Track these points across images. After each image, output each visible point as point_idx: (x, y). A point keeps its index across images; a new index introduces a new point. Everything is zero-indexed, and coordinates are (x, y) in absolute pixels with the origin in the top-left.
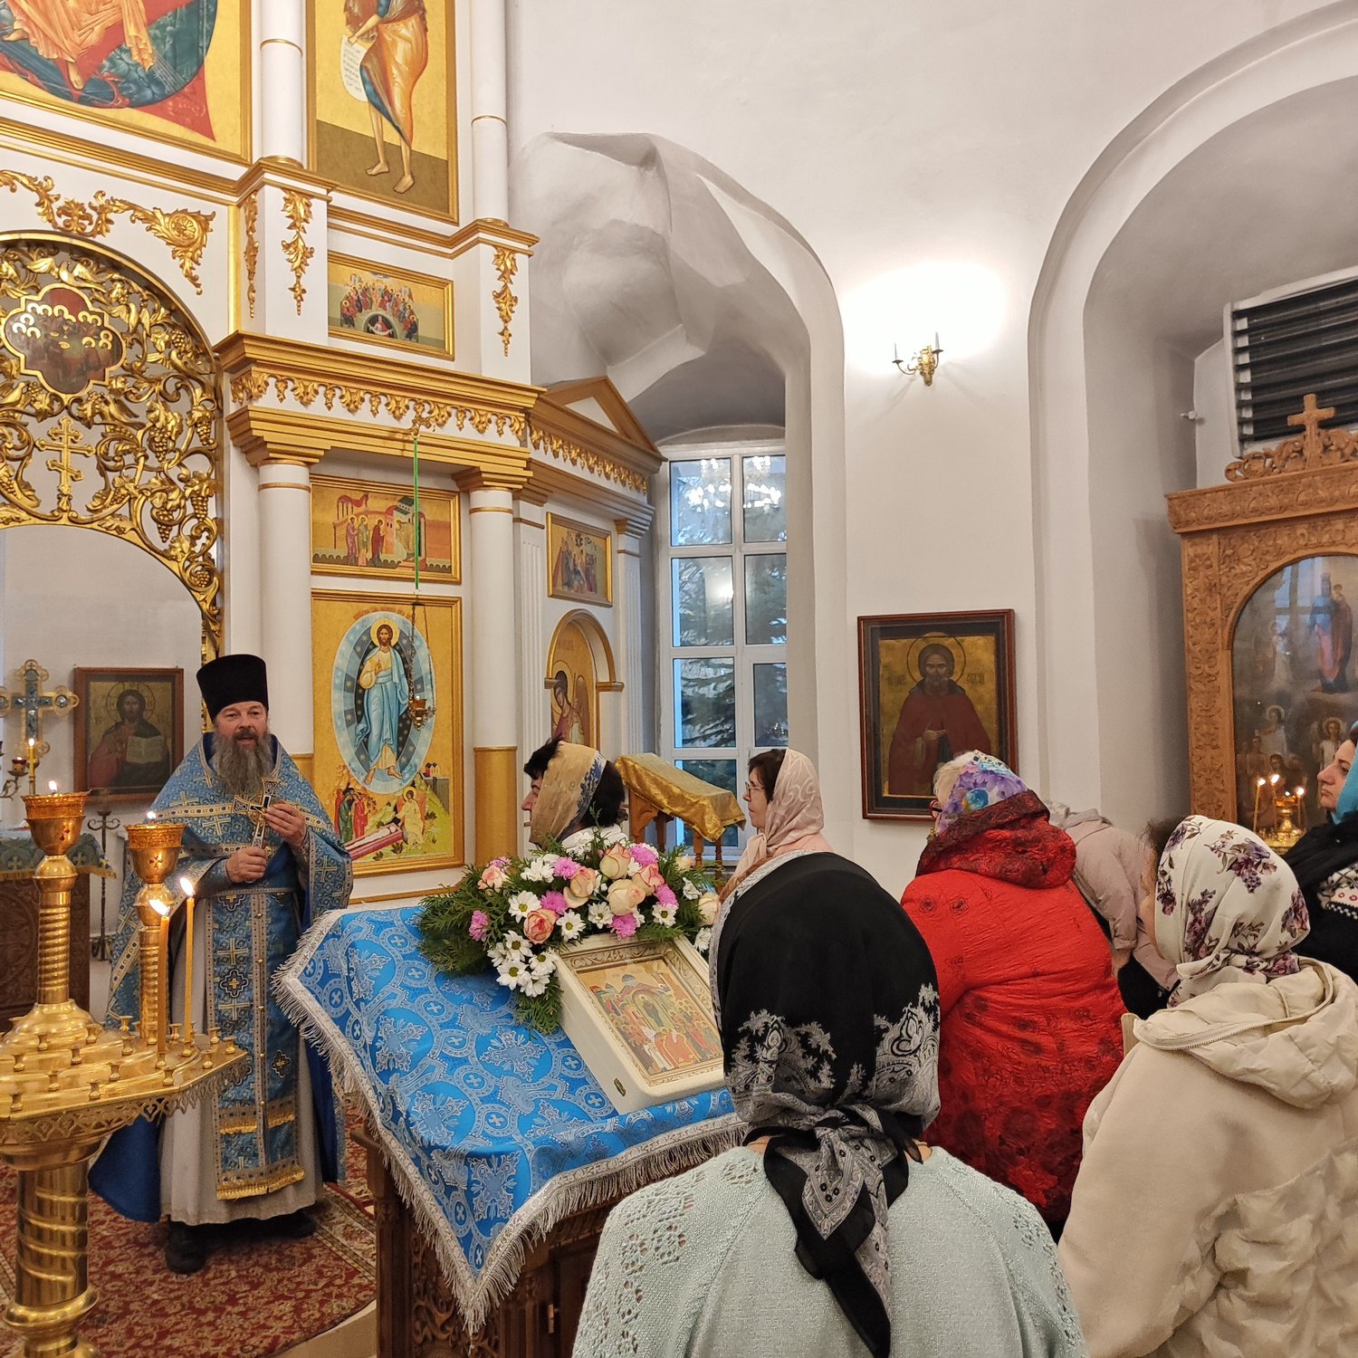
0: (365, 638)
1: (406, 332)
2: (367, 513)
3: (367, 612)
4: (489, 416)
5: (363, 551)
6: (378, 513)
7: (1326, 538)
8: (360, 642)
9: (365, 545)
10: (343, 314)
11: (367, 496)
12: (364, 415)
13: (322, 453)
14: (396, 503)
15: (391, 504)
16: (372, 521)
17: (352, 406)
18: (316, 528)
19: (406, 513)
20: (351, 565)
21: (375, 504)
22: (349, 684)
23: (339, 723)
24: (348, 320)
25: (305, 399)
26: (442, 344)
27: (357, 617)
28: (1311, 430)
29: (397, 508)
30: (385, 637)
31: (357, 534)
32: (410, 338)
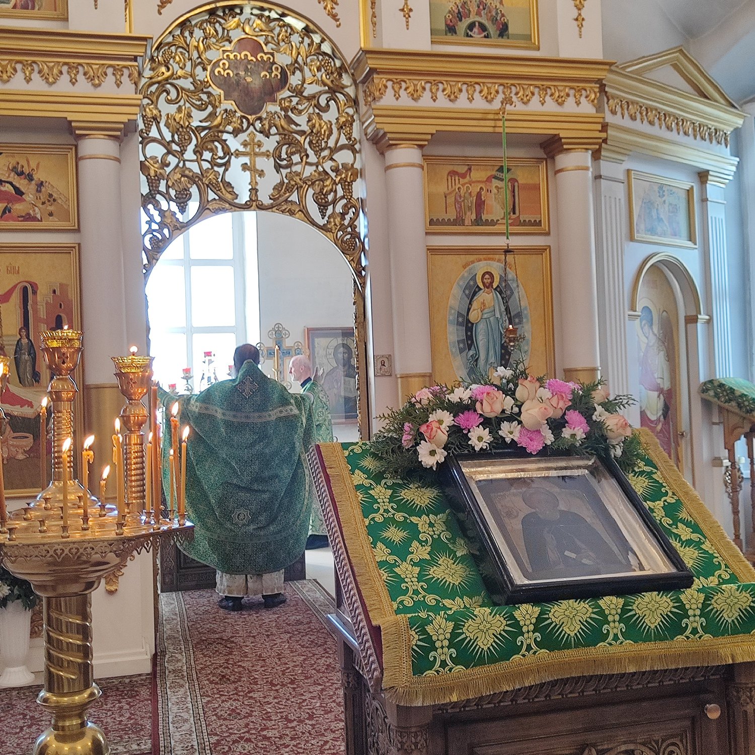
0: (472, 283)
1: (498, 32)
2: (470, 183)
3: (473, 262)
4: (567, 90)
5: (469, 213)
6: (479, 182)
8: (468, 287)
9: (470, 208)
10: (447, 25)
11: (470, 169)
12: (462, 102)
13: (429, 137)
14: (494, 173)
15: (489, 173)
16: (475, 189)
17: (452, 97)
18: (431, 199)
19: (502, 180)
20: (459, 225)
21: (476, 175)
22: (460, 319)
23: (454, 350)
24: (451, 29)
25: (415, 96)
26: (528, 37)
27: (464, 267)
29: (495, 177)
30: (488, 281)
31: (463, 201)
32: (502, 37)
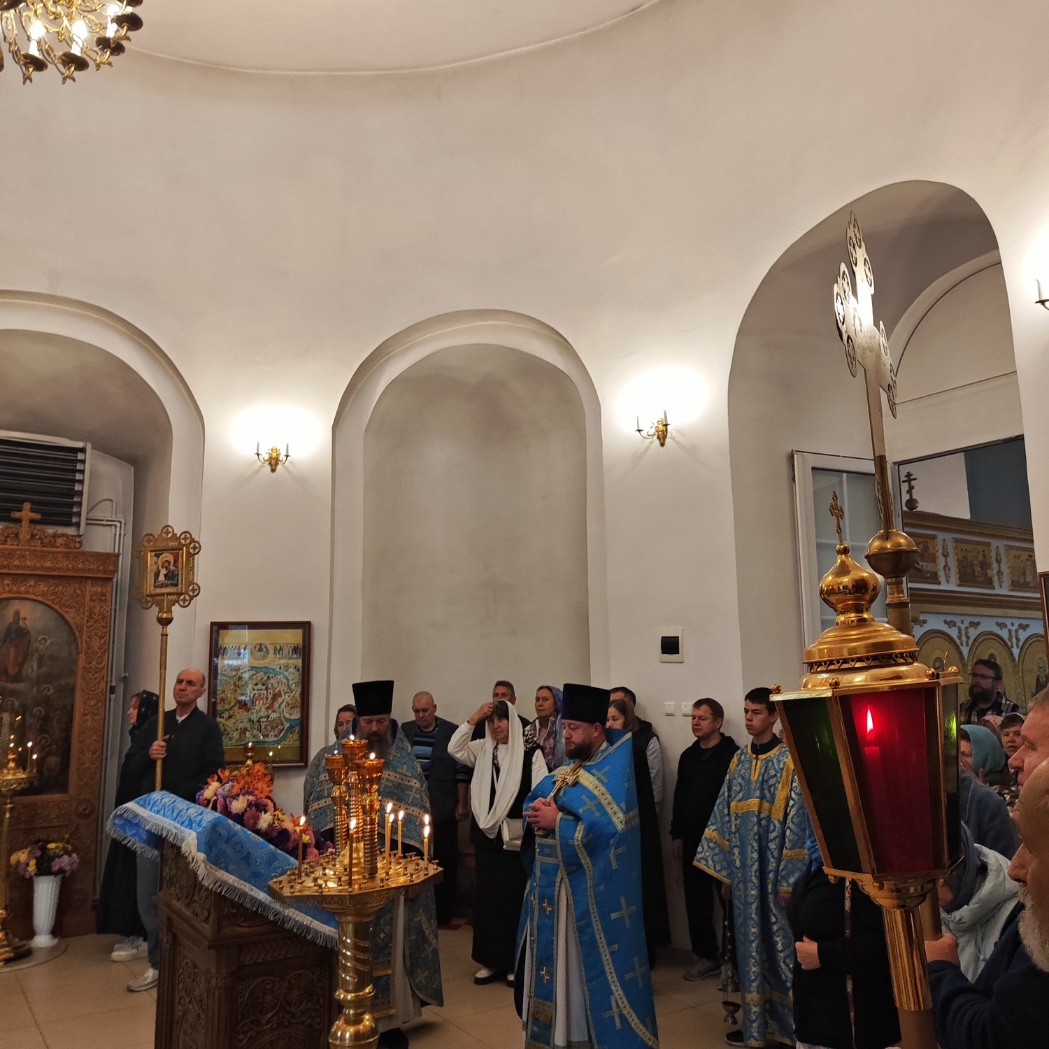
7: (23, 589)
28: (25, 523)
